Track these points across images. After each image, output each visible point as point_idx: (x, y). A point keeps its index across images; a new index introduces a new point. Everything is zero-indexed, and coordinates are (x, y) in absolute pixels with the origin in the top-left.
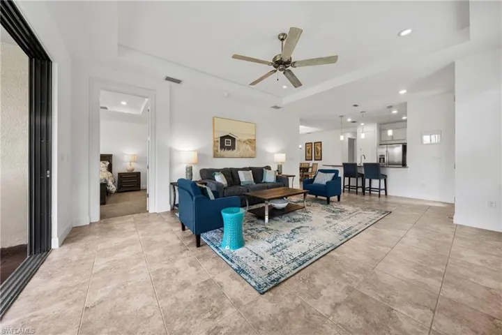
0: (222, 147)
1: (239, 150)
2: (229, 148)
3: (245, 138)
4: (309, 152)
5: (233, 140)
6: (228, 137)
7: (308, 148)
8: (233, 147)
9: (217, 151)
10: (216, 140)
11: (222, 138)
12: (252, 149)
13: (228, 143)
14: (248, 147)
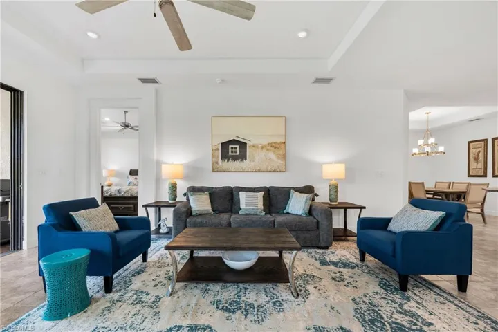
0: (225, 156)
1: (253, 160)
2: (235, 158)
3: (264, 142)
4: (476, 160)
5: (243, 145)
6: (234, 142)
7: (474, 151)
8: (243, 157)
9: (217, 163)
10: (214, 148)
11: (225, 145)
12: (278, 158)
13: (234, 151)
14: (272, 155)
